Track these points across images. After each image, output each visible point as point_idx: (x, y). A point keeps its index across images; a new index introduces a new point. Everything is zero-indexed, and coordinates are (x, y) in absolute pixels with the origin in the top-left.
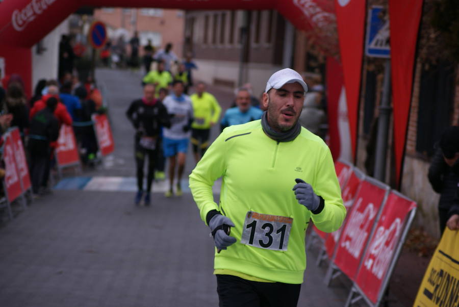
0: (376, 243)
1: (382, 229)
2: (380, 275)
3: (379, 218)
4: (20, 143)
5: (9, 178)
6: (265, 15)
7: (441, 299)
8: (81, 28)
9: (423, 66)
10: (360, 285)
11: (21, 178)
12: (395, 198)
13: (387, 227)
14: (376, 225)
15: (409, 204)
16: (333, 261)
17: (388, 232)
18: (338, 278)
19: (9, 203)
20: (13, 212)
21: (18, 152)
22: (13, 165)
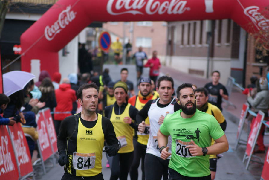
4: (50, 119)
5: (43, 144)
6: (225, 22)
8: (95, 36)
11: (52, 143)
19: (43, 162)
20: (46, 168)
21: (50, 125)
22: (46, 134)
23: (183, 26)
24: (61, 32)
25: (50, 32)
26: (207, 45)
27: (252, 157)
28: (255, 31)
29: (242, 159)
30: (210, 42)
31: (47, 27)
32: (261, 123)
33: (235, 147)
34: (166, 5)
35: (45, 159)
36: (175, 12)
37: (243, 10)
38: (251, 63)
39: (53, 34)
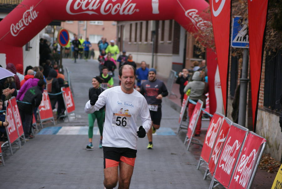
0: (241, 165)
1: (244, 156)
2: (244, 185)
4: (16, 106)
5: (10, 129)
6: (167, 22)
8: (54, 33)
9: (267, 53)
11: (18, 128)
12: (252, 136)
14: (241, 153)
16: (214, 176)
17: (248, 158)
19: (10, 144)
20: (13, 149)
21: (16, 112)
22: (13, 120)
23: (131, 25)
24: (24, 29)
25: (15, 29)
26: (152, 43)
27: (192, 140)
28: (195, 31)
29: (183, 141)
30: (154, 39)
31: (13, 25)
32: (200, 110)
33: (177, 131)
34: (118, 6)
35: (12, 142)
36: (126, 12)
37: (184, 12)
38: (190, 58)
39: (18, 31)
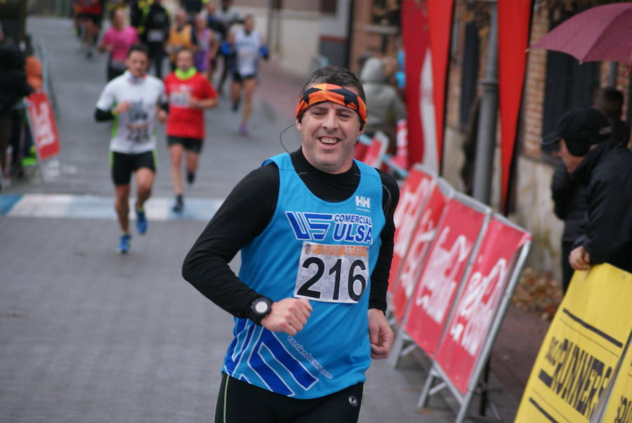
0: (468, 299)
1: (478, 275)
2: (473, 348)
3: (473, 259)
7: (565, 386)
9: (551, 13)
10: (443, 365)
12: (500, 227)
13: (486, 273)
14: (469, 269)
15: (520, 235)
16: (403, 327)
17: (486, 281)
18: (411, 354)
32: (380, 160)
38: (364, 26)
